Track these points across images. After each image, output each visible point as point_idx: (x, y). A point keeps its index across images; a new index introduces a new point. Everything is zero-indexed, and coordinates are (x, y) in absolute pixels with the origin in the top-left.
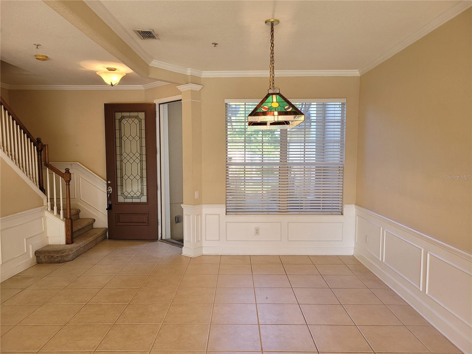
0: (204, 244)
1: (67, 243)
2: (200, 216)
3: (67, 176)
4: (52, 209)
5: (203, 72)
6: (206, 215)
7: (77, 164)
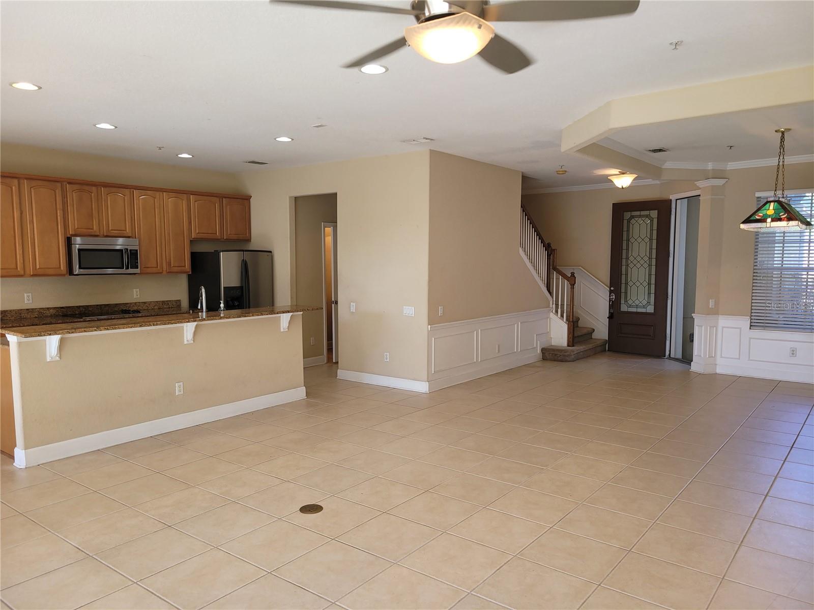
0: (719, 360)
1: (568, 346)
2: (715, 328)
3: (572, 279)
4: (557, 312)
5: (729, 163)
6: (723, 327)
7: (580, 269)
